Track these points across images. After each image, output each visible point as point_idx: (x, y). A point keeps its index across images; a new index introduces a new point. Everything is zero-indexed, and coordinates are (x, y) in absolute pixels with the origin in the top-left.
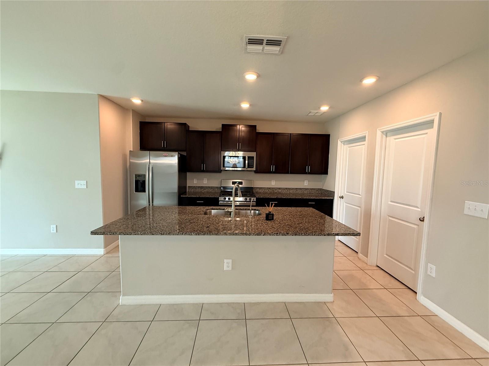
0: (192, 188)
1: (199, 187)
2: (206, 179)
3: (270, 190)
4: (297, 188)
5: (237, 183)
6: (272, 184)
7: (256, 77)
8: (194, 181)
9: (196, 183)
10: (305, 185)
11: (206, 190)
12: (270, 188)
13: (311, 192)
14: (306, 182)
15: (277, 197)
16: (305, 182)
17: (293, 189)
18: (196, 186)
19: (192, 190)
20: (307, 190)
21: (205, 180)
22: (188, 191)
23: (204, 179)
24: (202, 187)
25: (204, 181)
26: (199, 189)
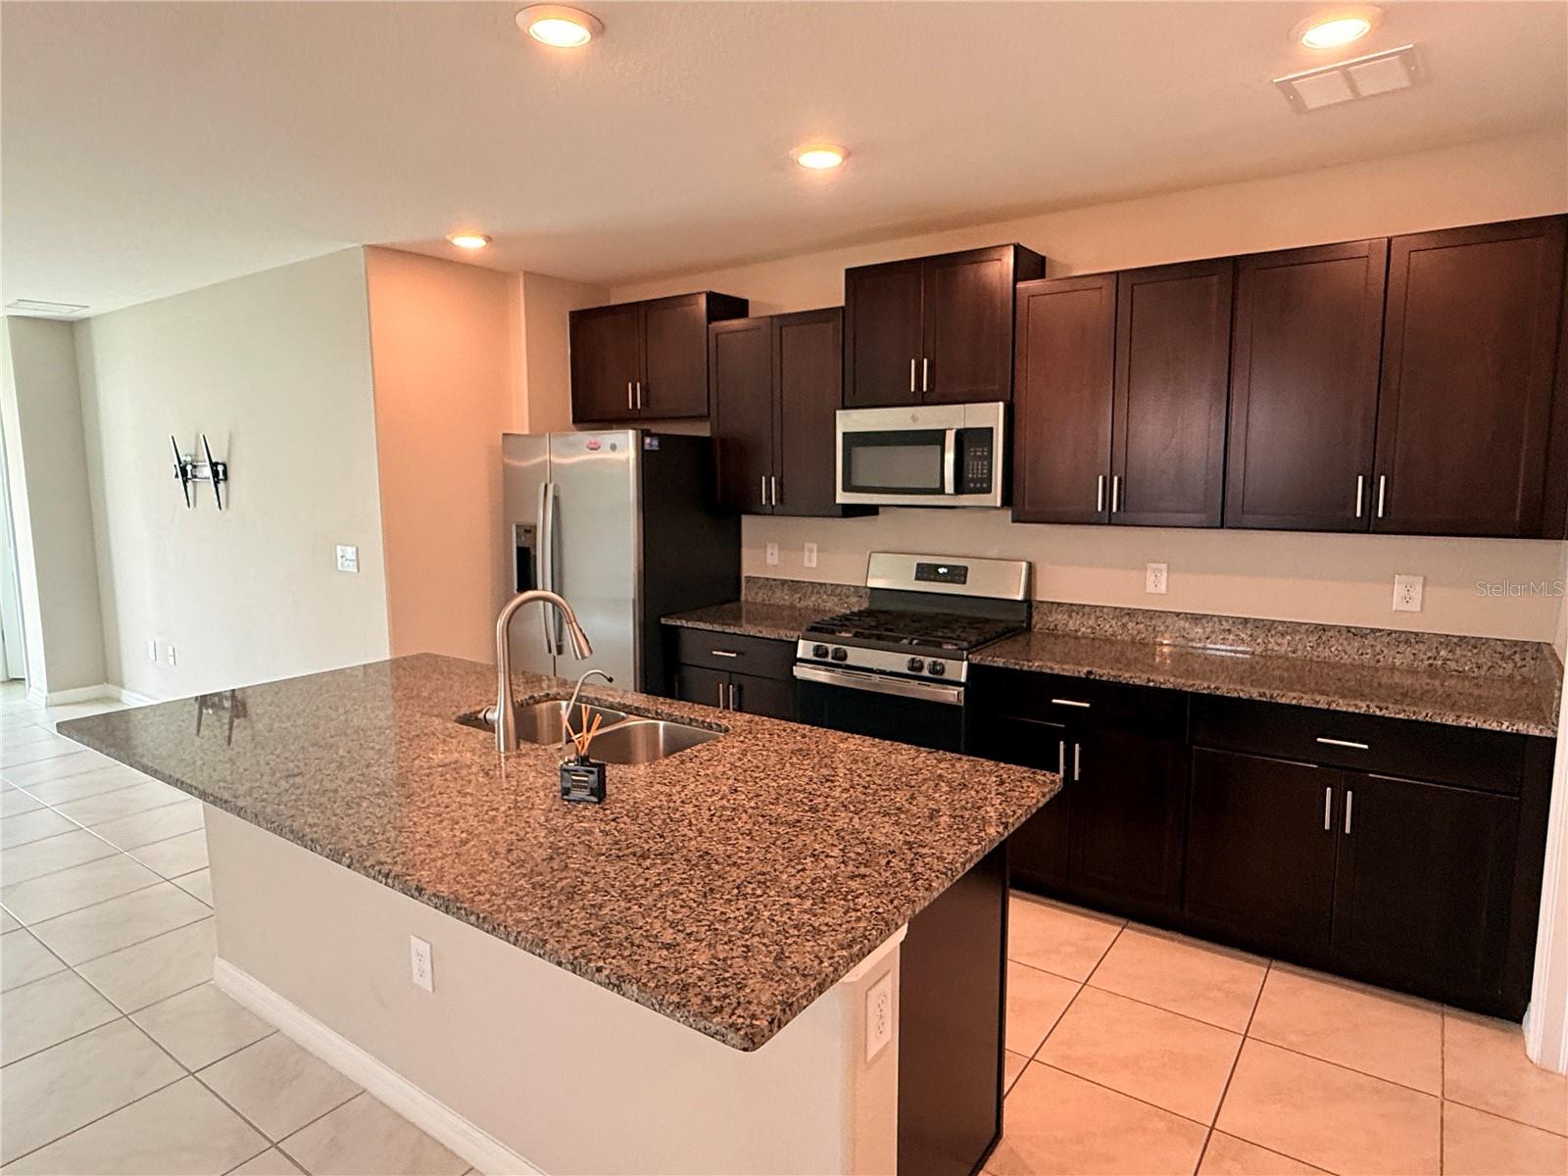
0: (760, 588)
1: (784, 582)
2: (815, 547)
3: (1130, 625)
4: (1324, 628)
5: (941, 570)
6: (1150, 588)
7: (588, 36)
8: (769, 554)
9: (776, 563)
10: (1397, 603)
11: (813, 599)
12: (1131, 613)
13: (1445, 660)
14: (1409, 587)
15: (1090, 673)
16: (1399, 589)
17: (1294, 628)
18: (774, 580)
19: (757, 594)
20: (1407, 642)
21: (811, 551)
22: (746, 600)
23: (807, 545)
24: (795, 586)
25: (807, 554)
26: (786, 592)
